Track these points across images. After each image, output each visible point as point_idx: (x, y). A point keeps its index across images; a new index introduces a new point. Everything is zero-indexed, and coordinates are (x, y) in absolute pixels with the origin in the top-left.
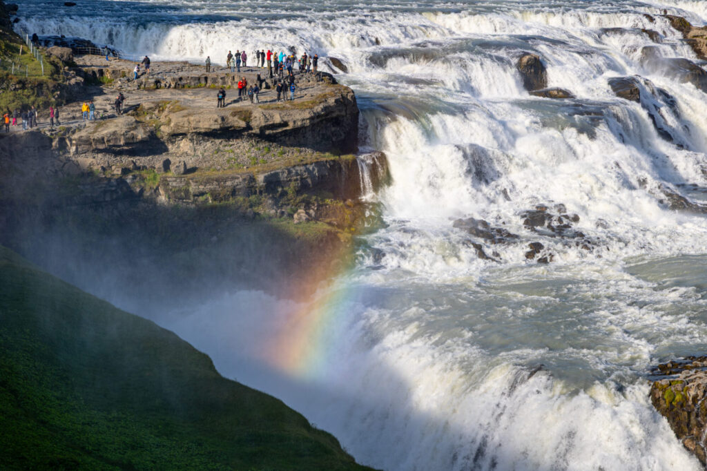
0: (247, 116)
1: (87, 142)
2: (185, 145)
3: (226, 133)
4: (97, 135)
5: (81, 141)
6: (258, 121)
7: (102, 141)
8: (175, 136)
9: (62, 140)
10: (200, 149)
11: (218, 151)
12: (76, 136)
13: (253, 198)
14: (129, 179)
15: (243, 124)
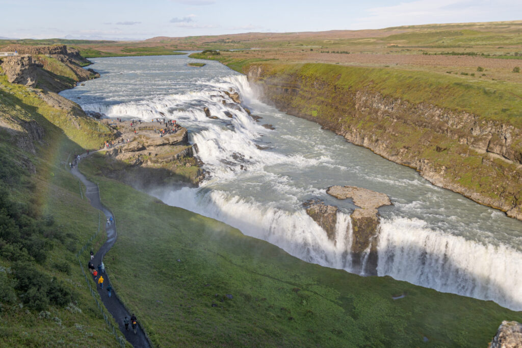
0: (168, 140)
1: (127, 149)
2: (151, 148)
3: (164, 144)
4: (129, 148)
5: (125, 150)
6: (171, 141)
7: (131, 149)
8: (148, 146)
9: (121, 150)
10: (157, 149)
11: (161, 149)
12: (124, 148)
13: (175, 161)
14: (140, 158)
15: (168, 142)
